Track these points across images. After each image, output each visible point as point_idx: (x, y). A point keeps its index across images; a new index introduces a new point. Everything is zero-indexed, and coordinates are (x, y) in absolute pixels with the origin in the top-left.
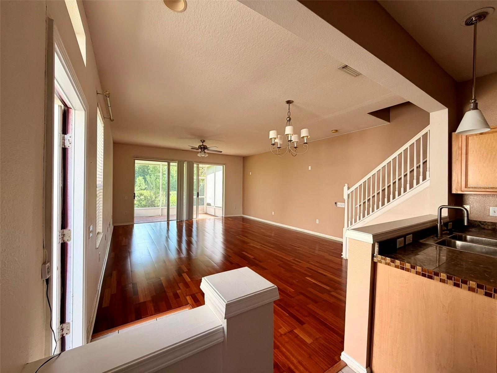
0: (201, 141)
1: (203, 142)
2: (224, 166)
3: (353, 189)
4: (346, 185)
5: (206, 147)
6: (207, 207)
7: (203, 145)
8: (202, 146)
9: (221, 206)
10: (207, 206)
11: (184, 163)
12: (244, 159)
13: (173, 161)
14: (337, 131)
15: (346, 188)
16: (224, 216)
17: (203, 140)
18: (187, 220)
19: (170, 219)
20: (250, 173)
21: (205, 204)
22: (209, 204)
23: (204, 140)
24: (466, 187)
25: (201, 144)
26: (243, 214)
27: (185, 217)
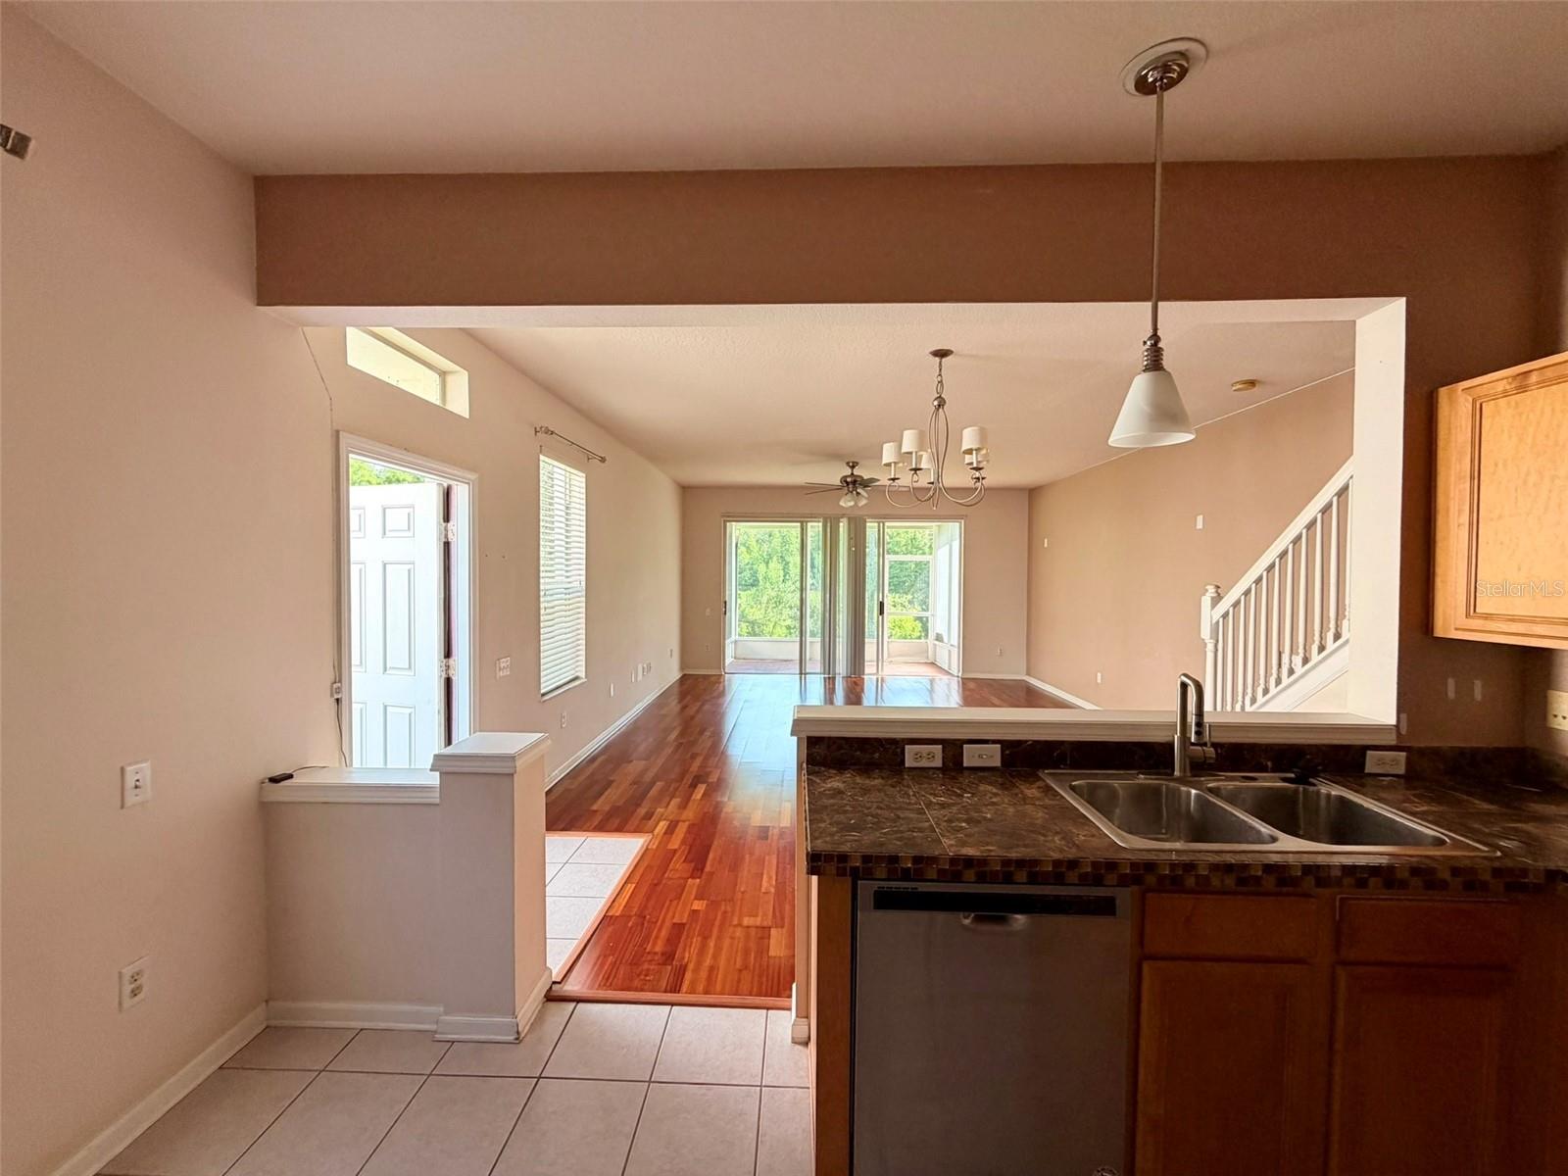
0: (848, 463)
1: (853, 467)
2: (963, 521)
3: (1225, 604)
4: (1211, 590)
5: (859, 479)
6: (935, 645)
7: (852, 474)
8: (849, 480)
9: (956, 644)
10: (937, 643)
11: (839, 522)
12: (1032, 494)
13: (813, 517)
15: (1206, 601)
16: (960, 675)
17: (853, 462)
18: (847, 677)
19: (807, 671)
20: (1046, 541)
21: (932, 635)
22: (939, 638)
23: (855, 460)
24: (1468, 615)
25: (848, 471)
26: (1028, 674)
27: (841, 667)
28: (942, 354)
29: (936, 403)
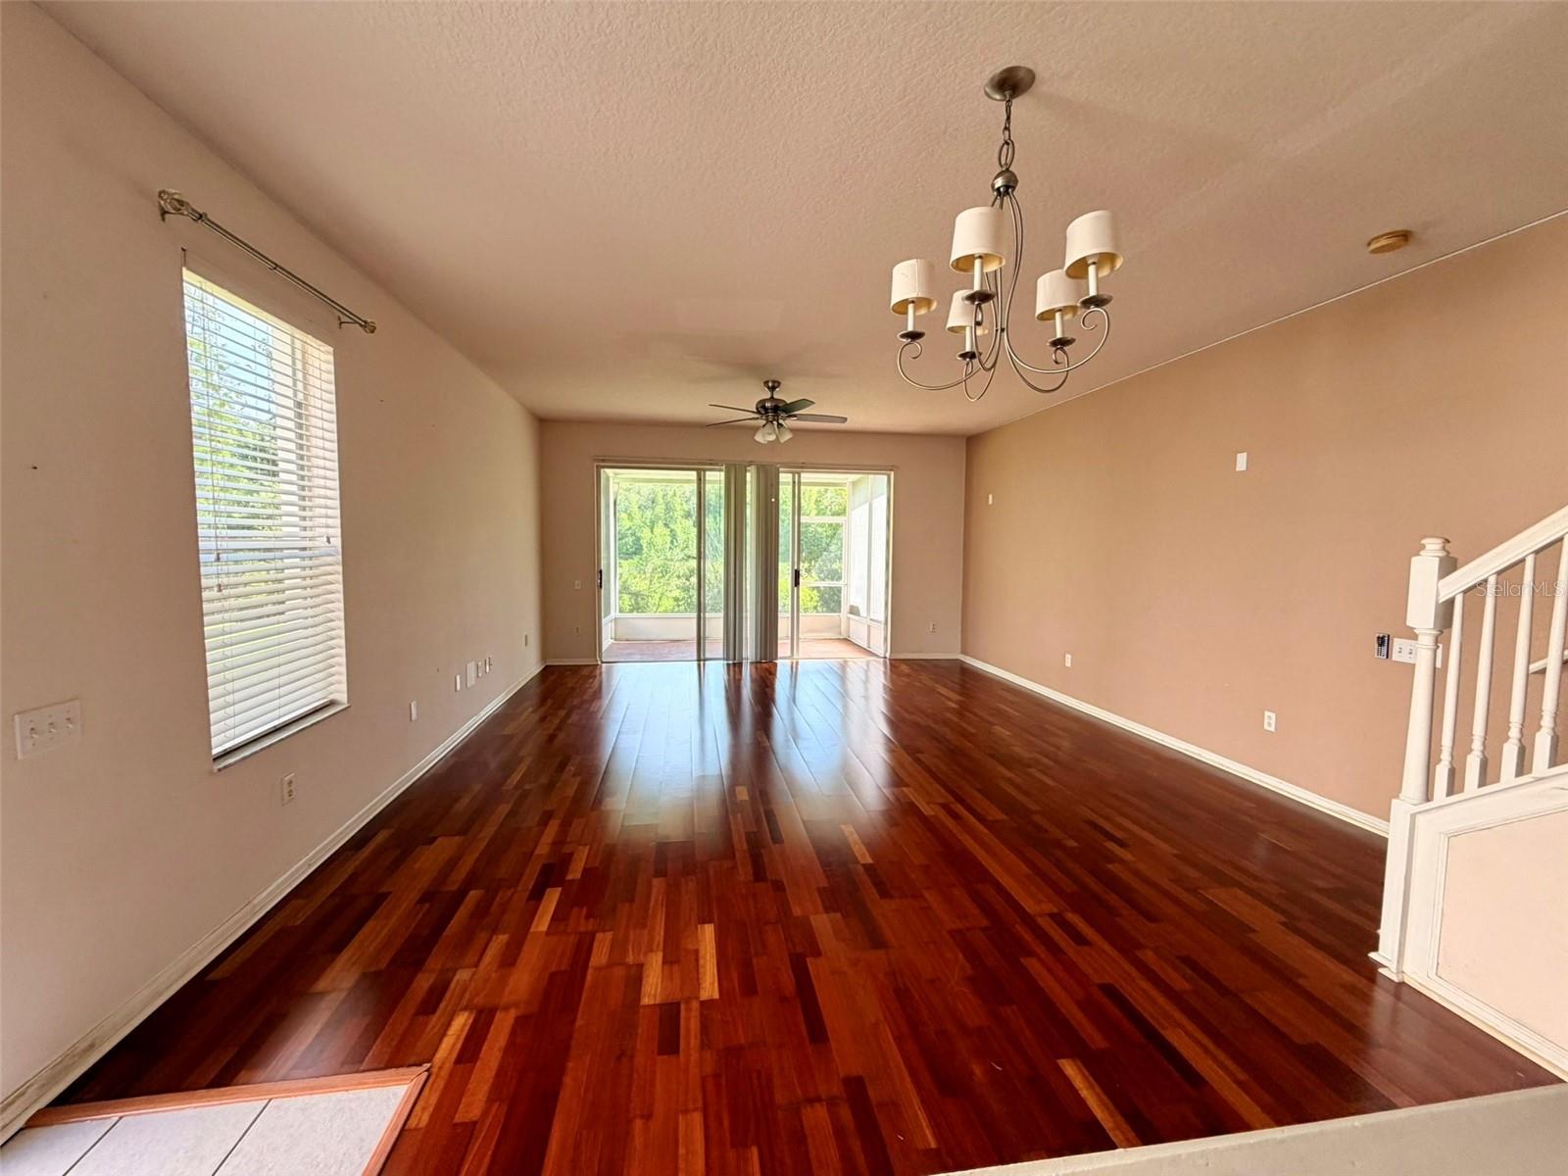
0: (766, 383)
1: (772, 389)
2: (892, 473)
3: (1483, 568)
4: (1433, 547)
5: (781, 405)
6: (849, 618)
7: (772, 397)
8: (768, 405)
9: (882, 619)
10: (850, 616)
11: (746, 471)
12: (971, 443)
14: (1405, 236)
16: (888, 655)
17: (774, 382)
18: (757, 663)
19: (708, 656)
20: (991, 497)
21: (845, 608)
22: (854, 611)
23: (773, 378)
25: (768, 395)
26: (964, 652)
27: (749, 651)
28: (1011, 84)
29: (999, 182)
